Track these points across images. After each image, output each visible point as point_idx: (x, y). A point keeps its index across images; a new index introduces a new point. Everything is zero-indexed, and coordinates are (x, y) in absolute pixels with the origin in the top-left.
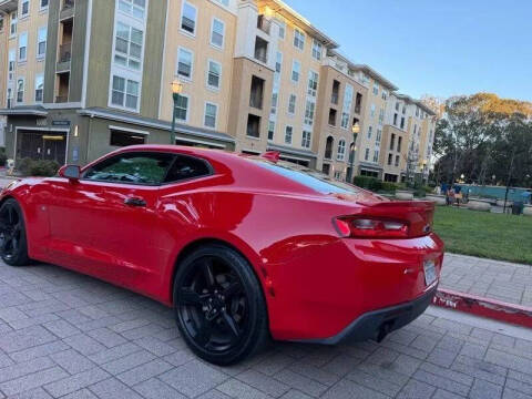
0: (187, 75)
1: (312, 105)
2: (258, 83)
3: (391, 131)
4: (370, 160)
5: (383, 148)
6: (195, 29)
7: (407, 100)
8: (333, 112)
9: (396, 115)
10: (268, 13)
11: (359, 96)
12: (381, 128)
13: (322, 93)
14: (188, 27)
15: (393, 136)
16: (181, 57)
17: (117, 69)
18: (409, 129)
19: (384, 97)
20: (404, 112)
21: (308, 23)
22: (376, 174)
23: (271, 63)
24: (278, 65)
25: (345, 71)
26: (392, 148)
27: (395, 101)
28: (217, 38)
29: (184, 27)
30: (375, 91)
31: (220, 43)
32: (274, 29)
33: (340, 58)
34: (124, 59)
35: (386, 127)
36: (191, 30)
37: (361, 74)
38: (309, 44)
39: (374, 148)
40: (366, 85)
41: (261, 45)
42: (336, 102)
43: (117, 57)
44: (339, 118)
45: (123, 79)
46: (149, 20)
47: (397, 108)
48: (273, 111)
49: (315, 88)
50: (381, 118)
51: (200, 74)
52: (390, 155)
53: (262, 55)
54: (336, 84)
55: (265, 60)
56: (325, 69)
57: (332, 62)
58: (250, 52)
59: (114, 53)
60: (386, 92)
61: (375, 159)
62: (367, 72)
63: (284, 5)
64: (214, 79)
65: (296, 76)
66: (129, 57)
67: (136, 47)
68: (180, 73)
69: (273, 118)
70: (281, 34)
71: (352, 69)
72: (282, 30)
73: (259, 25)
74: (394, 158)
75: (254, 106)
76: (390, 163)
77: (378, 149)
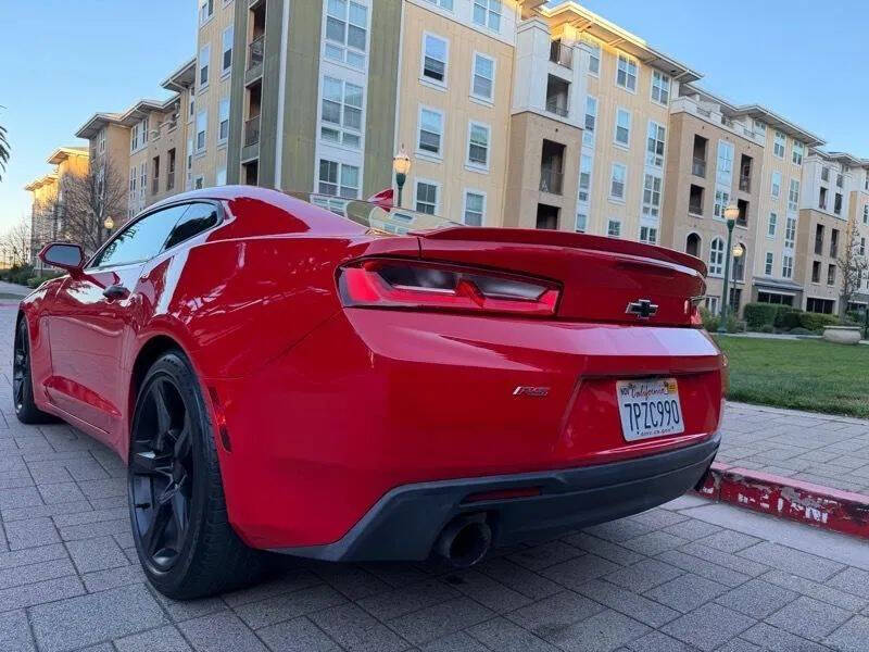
0: (435, 150)
1: (657, 181)
2: (553, 153)
3: (815, 220)
4: (777, 274)
5: (802, 247)
6: (446, 74)
7: (846, 163)
8: (696, 192)
9: (823, 191)
10: (569, 34)
11: (746, 160)
12: (795, 216)
13: (674, 162)
14: (434, 73)
15: (820, 228)
16: (423, 121)
17: (325, 150)
18: (852, 211)
19: (798, 160)
20: (840, 184)
21: (641, 42)
22: (789, 300)
23: (576, 116)
24: (590, 121)
25: (716, 118)
26: (818, 249)
27: (819, 165)
28: (483, 86)
29: (427, 73)
30: (779, 150)
31: (488, 94)
32: (581, 59)
33: (705, 98)
34: (336, 133)
35: (805, 213)
36: (439, 77)
37: (749, 122)
38: (646, 80)
39: (783, 252)
40: (759, 139)
41: (557, 88)
42: (701, 174)
43: (325, 130)
44: (709, 201)
45: (334, 165)
46: (371, 72)
47: (825, 177)
48: (583, 197)
49: (660, 151)
50: (794, 197)
51: (455, 146)
52: (816, 265)
53: (560, 104)
54: (700, 143)
55: (565, 113)
56: (677, 119)
57: (690, 105)
58: (539, 101)
59: (320, 124)
60: (803, 151)
61: (786, 272)
62: (760, 117)
63: (595, 18)
64: (478, 153)
65: (622, 134)
66: (341, 128)
67: (353, 112)
68: (422, 147)
69: (582, 207)
70: (594, 68)
71: (729, 115)
72: (594, 60)
73: (555, 56)
74: (824, 269)
75: (550, 191)
76: (816, 278)
77: (791, 253)
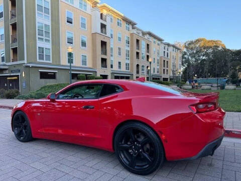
0: (72, 43)
1: (129, 51)
2: (104, 44)
3: (163, 59)
4: (156, 73)
5: (161, 67)
6: (73, 22)
7: (169, 45)
8: (138, 53)
9: (164, 52)
10: (105, 12)
11: (148, 45)
12: (159, 58)
13: (132, 46)
14: (70, 22)
15: (164, 61)
16: (68, 35)
17: (40, 44)
18: (170, 57)
19: (158, 45)
20: (168, 50)
21: (123, 15)
22: (159, 79)
23: (108, 34)
24: (112, 35)
25: (141, 35)
26: (164, 66)
27: (163, 46)
28: (83, 25)
29: (68, 22)
30: (154, 42)
31: (85, 28)
32: (108, 19)
33: (138, 29)
34: (43, 39)
35: (161, 57)
36: (71, 23)
37: (148, 35)
38: (124, 24)
39: (157, 67)
40: (150, 40)
41: (103, 26)
42: (138, 49)
43: (39, 38)
44: (140, 56)
45: (43, 48)
46: (52, 20)
47: (165, 49)
48: (112, 56)
49: (129, 43)
50: (158, 54)
51: (77, 42)
52: (164, 70)
53: (104, 31)
54: (138, 41)
55: (106, 33)
56: (132, 35)
57: (135, 31)
58: (99, 30)
59: (37, 36)
60: (159, 42)
61: (158, 72)
62: (150, 34)
63: (111, 8)
64: (84, 44)
65: (120, 39)
66: (44, 37)
67: (47, 33)
68: (68, 42)
69: (112, 58)
70: (111, 21)
71: (144, 34)
72: (111, 19)
73: (101, 18)
74: (166, 71)
75: (103, 54)
76: (164, 73)
77: (158, 67)
